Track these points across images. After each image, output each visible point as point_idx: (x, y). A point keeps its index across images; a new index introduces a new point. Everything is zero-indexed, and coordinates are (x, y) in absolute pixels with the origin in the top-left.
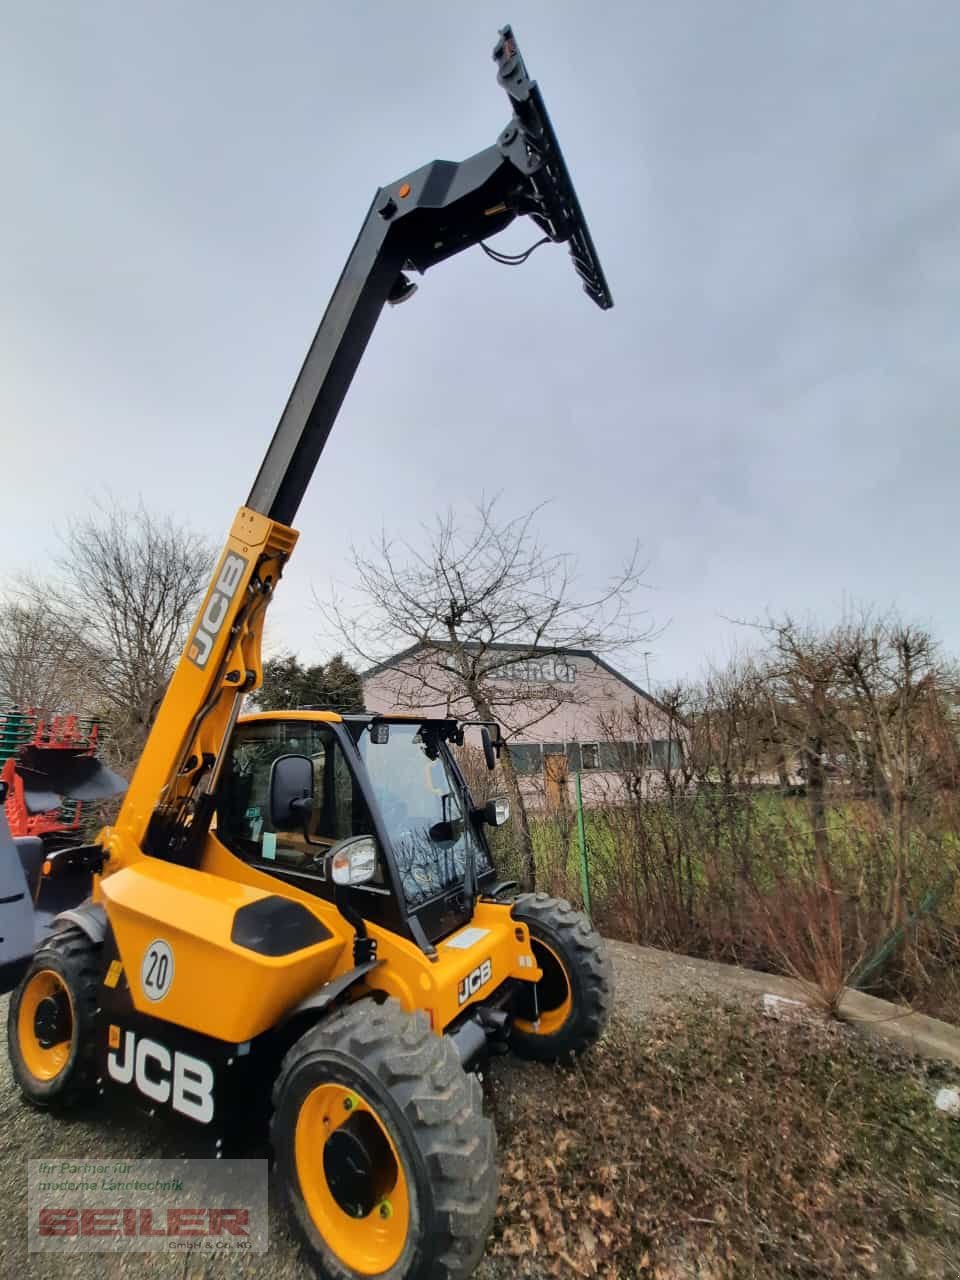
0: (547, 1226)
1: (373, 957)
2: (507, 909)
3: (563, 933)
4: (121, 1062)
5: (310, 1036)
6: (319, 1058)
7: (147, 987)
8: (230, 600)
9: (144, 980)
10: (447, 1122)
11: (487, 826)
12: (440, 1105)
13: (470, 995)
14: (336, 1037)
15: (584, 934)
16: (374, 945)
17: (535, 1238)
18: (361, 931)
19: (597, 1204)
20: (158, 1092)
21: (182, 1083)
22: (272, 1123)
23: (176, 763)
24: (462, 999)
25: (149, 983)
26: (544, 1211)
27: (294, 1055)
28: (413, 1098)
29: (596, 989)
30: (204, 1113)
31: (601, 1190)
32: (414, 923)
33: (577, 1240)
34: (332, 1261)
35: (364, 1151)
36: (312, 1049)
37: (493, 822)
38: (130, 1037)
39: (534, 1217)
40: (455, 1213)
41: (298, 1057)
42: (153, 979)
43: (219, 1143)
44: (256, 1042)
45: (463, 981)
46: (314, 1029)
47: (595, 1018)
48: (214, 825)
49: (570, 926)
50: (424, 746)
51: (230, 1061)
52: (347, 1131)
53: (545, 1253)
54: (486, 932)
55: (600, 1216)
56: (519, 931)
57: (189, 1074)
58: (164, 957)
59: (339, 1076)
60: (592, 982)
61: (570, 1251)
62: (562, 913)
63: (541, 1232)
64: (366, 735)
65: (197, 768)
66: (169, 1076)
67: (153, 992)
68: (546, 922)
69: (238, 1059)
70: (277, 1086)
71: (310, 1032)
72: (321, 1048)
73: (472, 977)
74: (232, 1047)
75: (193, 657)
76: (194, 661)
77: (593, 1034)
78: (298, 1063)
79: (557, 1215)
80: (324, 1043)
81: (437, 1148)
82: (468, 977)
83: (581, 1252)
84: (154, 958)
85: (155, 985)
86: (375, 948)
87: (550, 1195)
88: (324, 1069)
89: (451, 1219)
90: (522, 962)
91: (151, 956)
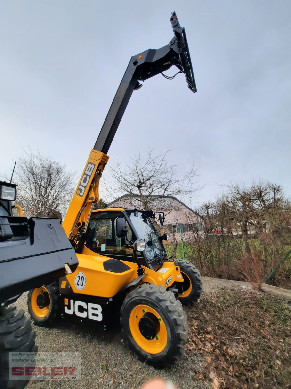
0: (197, 342)
1: (143, 273)
2: (173, 263)
3: (189, 269)
4: (69, 308)
5: (132, 293)
6: (136, 298)
7: (77, 286)
8: (90, 176)
9: (76, 284)
10: (176, 311)
11: (163, 241)
12: (174, 307)
13: (168, 285)
14: (141, 292)
15: (194, 269)
16: (143, 270)
17: (194, 345)
18: (140, 266)
19: (209, 336)
20: (83, 315)
21: (91, 311)
22: (120, 319)
23: (74, 225)
24: (166, 285)
25: (78, 285)
26: (194, 339)
27: (127, 299)
28: (167, 305)
29: (199, 283)
30: (100, 318)
31: (209, 333)
32: (150, 265)
33: (205, 345)
34: (144, 352)
35: (152, 321)
36: (134, 296)
37: (166, 240)
38: (72, 301)
39: (193, 341)
40: (181, 333)
41: (129, 299)
42: (79, 283)
43: (105, 326)
44: (114, 297)
45: (166, 281)
47: (199, 291)
48: (85, 243)
49: (190, 267)
50: (143, 219)
51: (107, 303)
52: (146, 317)
53: (198, 348)
54: (168, 269)
55: (210, 339)
56: (177, 269)
57: (93, 308)
58: (82, 277)
59: (143, 302)
60: (198, 281)
61: (204, 347)
62: (188, 263)
63: (195, 344)
64: (132, 214)
65: (80, 226)
66: (87, 310)
67: (80, 287)
68: (184, 266)
69: (109, 302)
70: (122, 308)
71: (132, 292)
72: (136, 296)
73: (168, 280)
74: (107, 299)
75: (79, 194)
76: (79, 195)
77: (198, 296)
78: (129, 301)
79: (199, 340)
80: (137, 294)
81: (175, 317)
82: (167, 279)
83: (207, 347)
84: (79, 277)
85: (80, 285)
86: (144, 271)
87: (196, 336)
88: (138, 301)
89: (180, 334)
90: (178, 277)
91: (78, 277)
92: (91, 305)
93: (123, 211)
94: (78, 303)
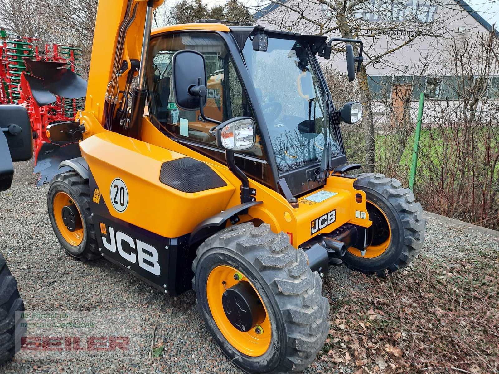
0: (356, 353)
1: (253, 199)
2: (352, 181)
3: (392, 200)
5: (212, 239)
6: (219, 251)
9: (113, 201)
10: (297, 295)
12: (293, 286)
13: (319, 230)
14: (228, 241)
15: (409, 203)
16: (254, 192)
17: (348, 357)
18: (245, 183)
19: (389, 348)
20: (132, 258)
22: (193, 280)
23: (113, 65)
24: (313, 231)
26: (355, 345)
27: (203, 248)
28: (276, 279)
29: (411, 237)
30: (156, 271)
31: (394, 343)
32: (283, 184)
33: (374, 363)
34: (229, 347)
36: (214, 246)
37: (348, 122)
38: (111, 230)
39: (349, 348)
40: (299, 340)
41: (205, 249)
42: (118, 199)
43: (165, 286)
44: (180, 239)
45: (315, 221)
46: (215, 235)
49: (400, 196)
50: (297, 59)
51: (167, 247)
52: (236, 291)
53: (353, 365)
54: (333, 194)
55: (391, 355)
56: (358, 196)
57: (145, 251)
58: (122, 188)
59: (230, 262)
60: (409, 232)
61: (369, 367)
62: (395, 188)
63: (352, 355)
65: (128, 70)
66: (135, 251)
67: (119, 207)
68: (380, 192)
69: (171, 247)
70: (195, 263)
71: (212, 237)
72: (219, 246)
73: (321, 219)
74: (167, 241)
77: (403, 263)
78: (205, 253)
79: (364, 349)
80: (220, 243)
81: (290, 307)
82: (319, 219)
83: (376, 368)
85: (119, 203)
86: (255, 194)
87: (361, 340)
88: (221, 258)
89: (296, 341)
90: (358, 214)
91: (115, 187)
92: (141, 245)
93: (226, 32)
94: (121, 236)
